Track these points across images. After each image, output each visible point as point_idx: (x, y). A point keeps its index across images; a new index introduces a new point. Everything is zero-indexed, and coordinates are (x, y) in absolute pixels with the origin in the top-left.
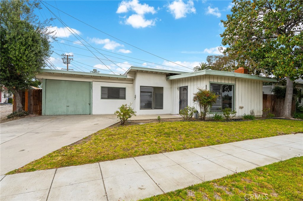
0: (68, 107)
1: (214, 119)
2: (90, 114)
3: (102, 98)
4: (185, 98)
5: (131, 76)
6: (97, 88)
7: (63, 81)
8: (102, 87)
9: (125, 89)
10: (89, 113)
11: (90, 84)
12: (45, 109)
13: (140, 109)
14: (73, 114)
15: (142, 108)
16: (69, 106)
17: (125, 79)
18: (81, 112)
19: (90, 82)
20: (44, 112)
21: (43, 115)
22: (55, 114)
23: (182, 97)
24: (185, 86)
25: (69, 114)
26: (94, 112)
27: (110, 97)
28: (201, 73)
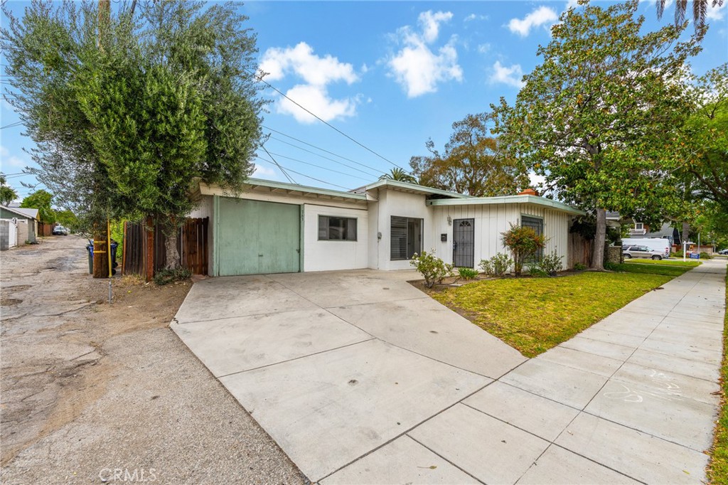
0: (260, 258)
1: (529, 273)
2: (299, 271)
3: (320, 238)
4: (469, 239)
5: (373, 197)
6: (312, 215)
8: (320, 217)
9: (355, 220)
11: (299, 208)
12: (218, 262)
13: (391, 260)
14: (270, 271)
15: (394, 257)
16: (262, 256)
17: (355, 201)
18: (284, 268)
19: (300, 205)
20: (218, 269)
21: (215, 275)
23: (461, 238)
24: (467, 219)
25: (263, 271)
26: (308, 267)
27: (333, 236)
28: (517, 199)
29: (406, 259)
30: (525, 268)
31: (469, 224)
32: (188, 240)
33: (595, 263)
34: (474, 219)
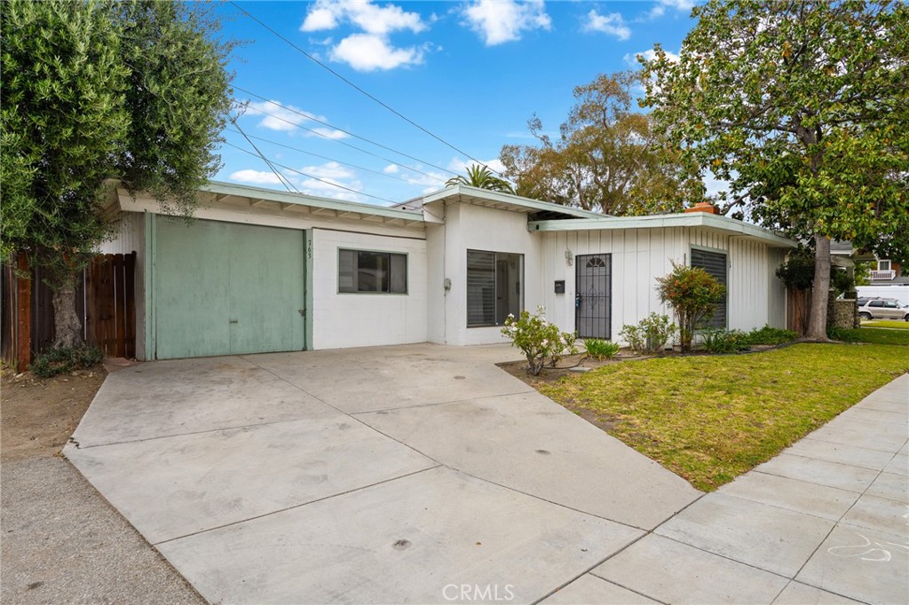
0: (233, 325)
2: (305, 349)
3: (342, 290)
4: (602, 290)
5: (435, 216)
6: (326, 250)
7: (212, 224)
8: (341, 251)
9: (404, 257)
10: (303, 346)
11: (304, 236)
12: (154, 335)
13: (468, 327)
14: (251, 349)
15: (473, 322)
16: (236, 322)
17: (404, 224)
19: (304, 231)
20: (154, 346)
21: (149, 359)
22: (192, 355)
23: (589, 287)
24: (599, 255)
25: (238, 350)
26: (319, 341)
27: (365, 286)
28: (683, 219)
29: (495, 326)
30: (698, 338)
31: (601, 263)
32: (97, 295)
33: (814, 328)
34: (610, 254)
